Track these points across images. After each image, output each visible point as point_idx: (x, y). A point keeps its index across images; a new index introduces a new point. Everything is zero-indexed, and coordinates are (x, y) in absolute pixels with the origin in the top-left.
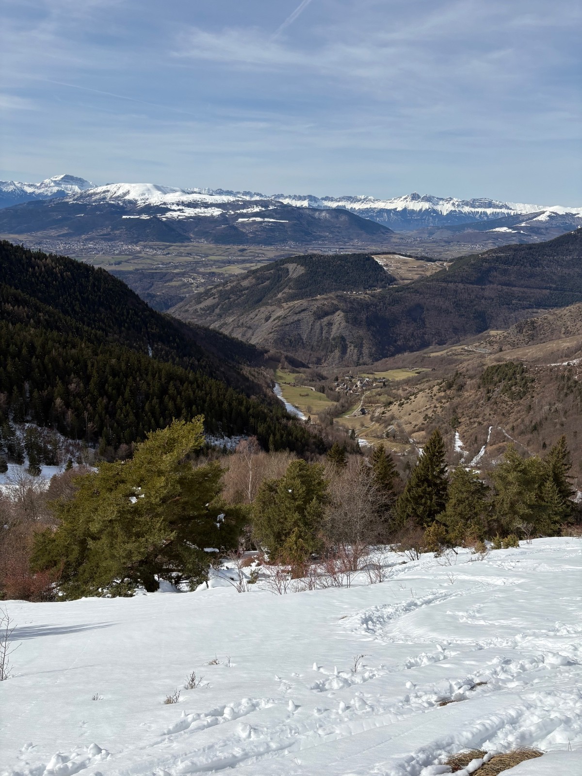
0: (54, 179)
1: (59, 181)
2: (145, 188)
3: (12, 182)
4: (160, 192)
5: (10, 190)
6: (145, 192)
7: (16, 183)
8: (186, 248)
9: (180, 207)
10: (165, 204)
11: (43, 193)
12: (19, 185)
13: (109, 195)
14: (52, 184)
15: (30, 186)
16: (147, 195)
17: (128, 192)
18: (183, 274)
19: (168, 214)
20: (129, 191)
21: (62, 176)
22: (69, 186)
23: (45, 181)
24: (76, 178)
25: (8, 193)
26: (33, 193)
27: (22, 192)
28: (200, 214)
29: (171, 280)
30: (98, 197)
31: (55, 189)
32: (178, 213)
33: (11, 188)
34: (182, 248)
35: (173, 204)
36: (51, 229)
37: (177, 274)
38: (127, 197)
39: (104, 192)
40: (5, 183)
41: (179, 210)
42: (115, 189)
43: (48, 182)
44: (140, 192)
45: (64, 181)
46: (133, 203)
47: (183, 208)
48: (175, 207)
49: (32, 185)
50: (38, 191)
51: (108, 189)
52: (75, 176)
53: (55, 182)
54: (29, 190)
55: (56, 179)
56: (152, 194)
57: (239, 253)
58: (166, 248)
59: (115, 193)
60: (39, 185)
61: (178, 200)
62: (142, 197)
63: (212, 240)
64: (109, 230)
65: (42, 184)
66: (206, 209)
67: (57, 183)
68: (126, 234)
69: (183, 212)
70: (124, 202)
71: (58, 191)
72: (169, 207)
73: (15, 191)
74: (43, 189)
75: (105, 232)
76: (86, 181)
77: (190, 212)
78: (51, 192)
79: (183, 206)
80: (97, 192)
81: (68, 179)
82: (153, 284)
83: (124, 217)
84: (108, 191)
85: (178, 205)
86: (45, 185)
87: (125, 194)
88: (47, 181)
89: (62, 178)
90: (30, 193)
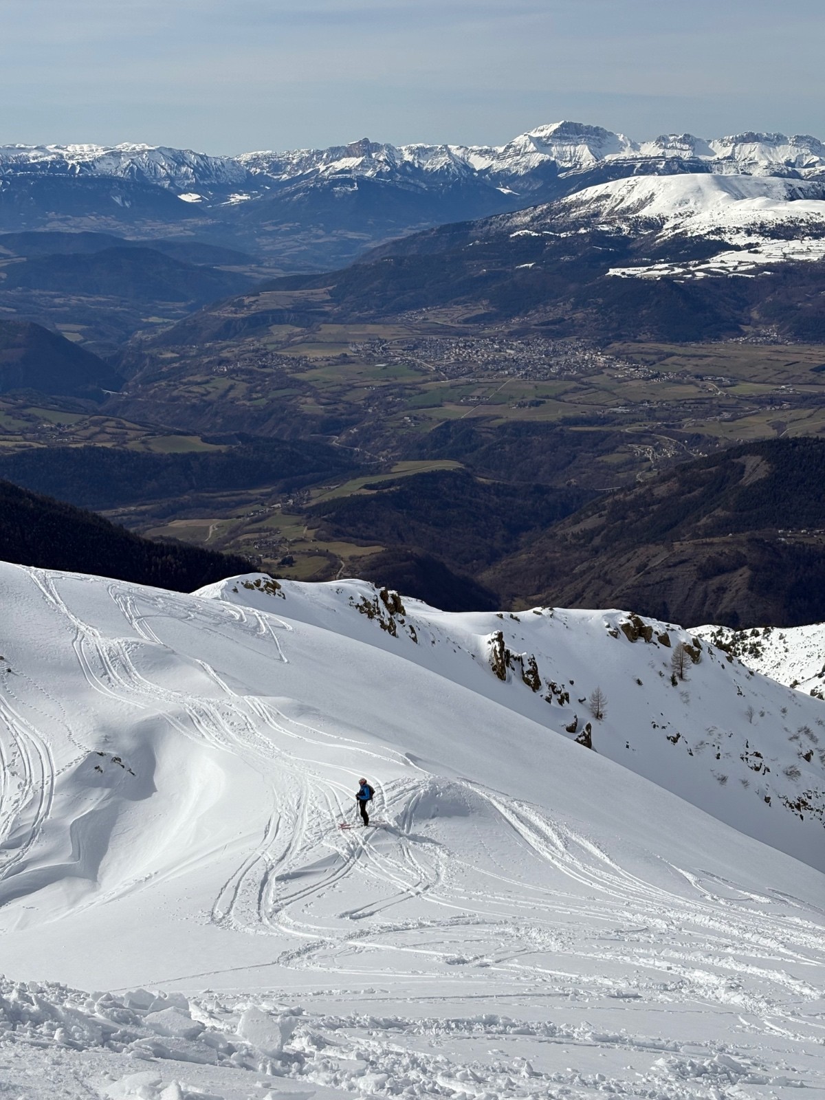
0: (538, 135)
1: (549, 138)
2: (691, 185)
3: (446, 146)
4: (726, 194)
5: (438, 167)
6: (689, 196)
7: (453, 148)
8: (700, 362)
9: (753, 239)
10: (719, 231)
11: (508, 170)
12: (459, 153)
13: (608, 205)
14: (532, 147)
15: (482, 153)
16: (691, 203)
17: (651, 198)
18: (639, 438)
19: (715, 263)
20: (653, 194)
21: (556, 126)
22: (569, 149)
23: (517, 140)
24: (588, 127)
25: (435, 174)
26: (487, 171)
27: (464, 173)
28: (795, 257)
29: (610, 450)
30: (583, 211)
31: (536, 159)
32: (744, 255)
33: (440, 162)
34: (694, 361)
35: (738, 230)
36: (457, 303)
37: (628, 436)
38: (645, 213)
39: (599, 199)
40: (431, 149)
41: (749, 246)
42: (624, 191)
43: (522, 143)
44: (677, 197)
45: (560, 138)
46: (655, 225)
47: (760, 240)
48: (741, 240)
49: (487, 152)
50: (498, 166)
51: (609, 191)
52: (585, 124)
53: (537, 141)
54: (479, 163)
55: (542, 134)
56: (704, 201)
58: (660, 360)
59: (622, 200)
60: (501, 150)
61: (751, 221)
62: (681, 210)
63: (790, 330)
64: (568, 307)
65: (509, 147)
66: (814, 242)
67: (542, 144)
68: (596, 320)
69: (756, 252)
70: (635, 226)
71: (542, 163)
72: (726, 240)
73: (448, 169)
74: (509, 160)
75: (551, 316)
76: (611, 134)
77: (773, 251)
78: (526, 168)
79: (761, 234)
80: (584, 198)
81: (569, 132)
82: (575, 457)
83: (612, 272)
84: (608, 196)
85: (749, 233)
86: (515, 151)
87: (642, 204)
88: (520, 140)
89: (555, 132)
90: (480, 172)
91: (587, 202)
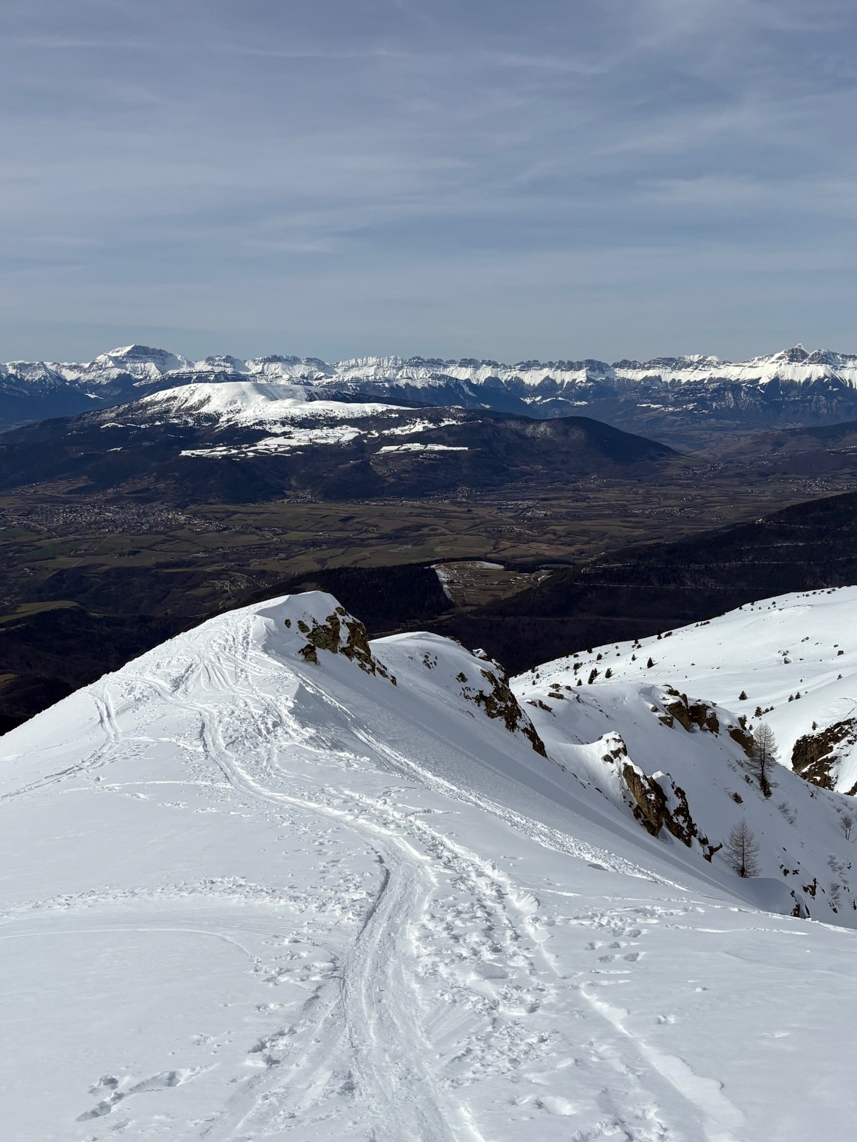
0: (115, 355)
1: (123, 357)
2: (237, 390)
3: (42, 363)
4: (264, 397)
5: (37, 378)
6: (237, 398)
7: (48, 364)
8: (258, 517)
9: (287, 429)
10: (261, 423)
11: (93, 380)
12: (53, 368)
13: (176, 404)
14: (111, 364)
15: (71, 368)
16: (239, 403)
17: (208, 399)
18: (218, 575)
19: (261, 446)
20: (209, 397)
21: (129, 348)
22: (140, 365)
23: (99, 358)
24: (154, 350)
25: (34, 384)
26: (76, 381)
27: (58, 383)
28: (318, 441)
29: (197, 586)
30: (157, 408)
31: (115, 372)
32: (281, 440)
33: (39, 374)
34: (253, 517)
35: (275, 423)
36: (60, 479)
37: (209, 574)
38: (204, 410)
39: (169, 400)
40: (30, 365)
41: (284, 434)
42: (187, 394)
43: (103, 360)
44: (227, 398)
45: (133, 357)
46: (213, 418)
47: (292, 429)
48: (277, 429)
49: (75, 367)
50: (85, 377)
51: (175, 394)
52: (151, 347)
53: (115, 359)
54: (70, 376)
55: (118, 354)
56: (248, 402)
57: (340, 525)
58: (228, 517)
59: (186, 401)
60: (87, 365)
61: (284, 415)
62: (231, 408)
63: (319, 493)
64: (152, 479)
65: (93, 364)
66: (330, 431)
67: (118, 362)
68: (175, 489)
69: (290, 438)
70: (198, 419)
71: (119, 375)
72: (267, 429)
73: (44, 380)
74: (94, 374)
75: (139, 487)
76: (171, 355)
77: (301, 437)
78: (107, 379)
79: (292, 425)
80: (157, 400)
81: (140, 353)
82: (169, 593)
83: (184, 453)
84: (175, 398)
85: (283, 424)
86: (98, 366)
87: (202, 403)
88: (101, 358)
89: (128, 352)
90: (71, 382)
91: (159, 402)
